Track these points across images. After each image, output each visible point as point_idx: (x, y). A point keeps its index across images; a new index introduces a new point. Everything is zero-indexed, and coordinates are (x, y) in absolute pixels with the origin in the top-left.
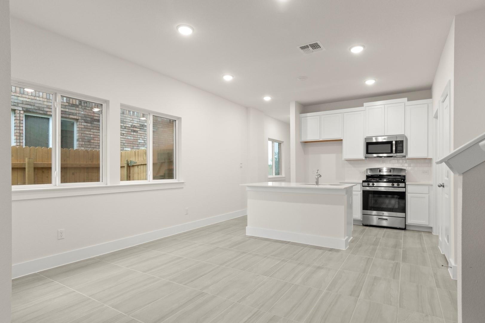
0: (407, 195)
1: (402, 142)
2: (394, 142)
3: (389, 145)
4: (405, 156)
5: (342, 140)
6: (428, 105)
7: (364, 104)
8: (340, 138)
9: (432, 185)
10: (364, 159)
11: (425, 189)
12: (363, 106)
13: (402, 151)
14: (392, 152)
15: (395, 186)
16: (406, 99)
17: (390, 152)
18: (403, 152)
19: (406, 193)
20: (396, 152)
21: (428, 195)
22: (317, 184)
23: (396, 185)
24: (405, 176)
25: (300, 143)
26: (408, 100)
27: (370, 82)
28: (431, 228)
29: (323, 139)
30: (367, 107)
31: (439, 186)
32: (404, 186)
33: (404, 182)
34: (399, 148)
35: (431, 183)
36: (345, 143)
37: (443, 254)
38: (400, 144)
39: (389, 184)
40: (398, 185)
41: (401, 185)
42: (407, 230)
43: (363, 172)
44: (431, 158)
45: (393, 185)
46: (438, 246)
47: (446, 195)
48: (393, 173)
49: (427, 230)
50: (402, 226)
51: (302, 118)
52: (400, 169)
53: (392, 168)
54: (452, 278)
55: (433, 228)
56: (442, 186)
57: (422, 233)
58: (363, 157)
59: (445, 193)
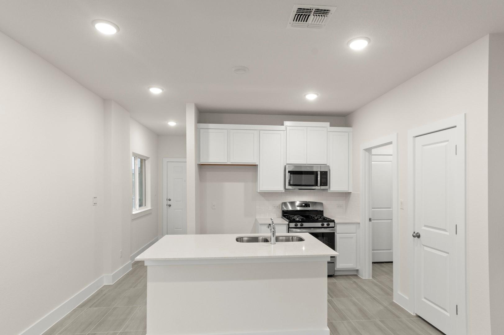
1: (326, 172)
2: (319, 173)
3: (313, 176)
4: (327, 190)
5: (256, 166)
7: (285, 122)
8: (256, 163)
10: (284, 191)
11: (352, 228)
12: (283, 125)
13: (326, 183)
14: (316, 184)
15: (325, 226)
16: (329, 123)
17: (314, 184)
18: (327, 185)
19: (335, 234)
21: (355, 234)
23: (325, 224)
24: (323, 211)
25: (197, 165)
27: (311, 97)
28: (357, 271)
29: (231, 163)
30: (288, 127)
31: (414, 236)
32: (334, 226)
33: (333, 221)
34: (323, 180)
35: (358, 221)
36: (261, 169)
37: (415, 315)
38: (325, 174)
39: (319, 224)
40: (328, 225)
41: (332, 224)
42: (337, 276)
43: (277, 207)
44: (351, 192)
45: (323, 225)
46: (394, 301)
47: (426, 248)
48: (311, 208)
49: (352, 273)
50: (331, 273)
51: (201, 130)
52: (316, 203)
53: (309, 202)
55: (360, 271)
56: (417, 236)
57: (353, 279)
58: (281, 189)
59: (425, 246)
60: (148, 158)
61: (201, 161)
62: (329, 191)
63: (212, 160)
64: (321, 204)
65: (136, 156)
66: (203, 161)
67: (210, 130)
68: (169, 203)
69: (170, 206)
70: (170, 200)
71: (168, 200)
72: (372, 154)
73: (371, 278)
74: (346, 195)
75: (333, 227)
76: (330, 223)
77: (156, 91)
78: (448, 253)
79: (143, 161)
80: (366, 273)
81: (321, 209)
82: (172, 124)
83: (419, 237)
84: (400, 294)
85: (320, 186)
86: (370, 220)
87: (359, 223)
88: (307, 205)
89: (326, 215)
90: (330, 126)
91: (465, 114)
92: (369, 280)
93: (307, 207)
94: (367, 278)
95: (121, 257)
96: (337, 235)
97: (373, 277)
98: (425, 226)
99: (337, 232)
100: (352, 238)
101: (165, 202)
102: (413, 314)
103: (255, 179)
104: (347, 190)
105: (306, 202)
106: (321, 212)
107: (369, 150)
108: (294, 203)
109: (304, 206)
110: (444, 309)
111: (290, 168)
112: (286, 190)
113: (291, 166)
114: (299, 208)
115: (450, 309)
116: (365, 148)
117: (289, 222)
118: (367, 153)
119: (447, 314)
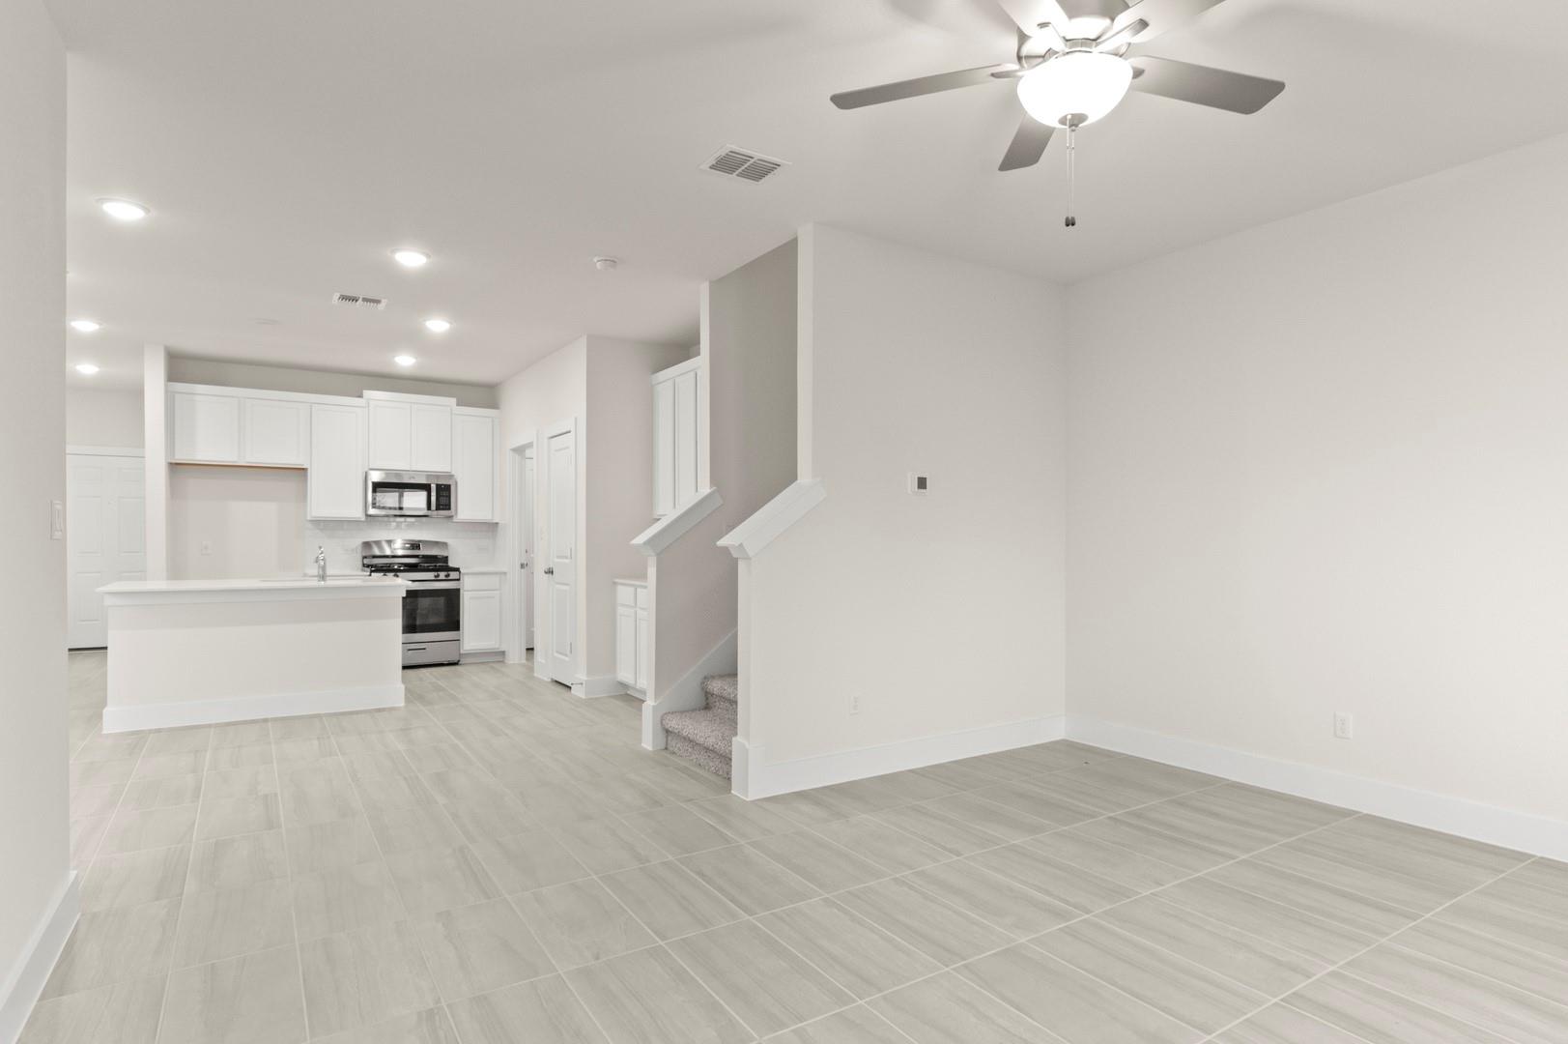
0: (462, 595)
1: (448, 488)
2: (433, 487)
3: (423, 492)
4: (451, 517)
5: (305, 469)
6: (493, 422)
7: (366, 392)
8: (302, 465)
9: (505, 573)
10: (363, 519)
11: (494, 581)
12: (360, 396)
13: (448, 507)
14: (429, 507)
15: (440, 578)
16: (453, 401)
17: (425, 506)
18: (449, 509)
19: (461, 591)
20: (438, 509)
21: (498, 592)
22: (323, 579)
23: (442, 575)
24: (447, 557)
25: (168, 464)
27: (405, 361)
28: (503, 653)
29: (247, 462)
30: (371, 401)
31: (547, 573)
32: (458, 578)
33: (457, 570)
34: (443, 500)
35: (504, 570)
36: (313, 476)
37: (550, 680)
38: (445, 490)
39: (430, 575)
40: (448, 576)
41: (453, 575)
42: (464, 664)
43: (353, 550)
44: (497, 523)
46: (536, 675)
47: (558, 586)
48: (423, 551)
49: (495, 658)
50: (454, 659)
51: (177, 396)
52: (437, 543)
53: (420, 541)
54: (584, 697)
55: (506, 653)
56: (550, 572)
57: (494, 665)
58: (359, 514)
59: (558, 583)
61: (176, 457)
62: (455, 520)
63: (204, 454)
64: (445, 545)
66: (181, 458)
67: (196, 397)
73: (524, 661)
74: (491, 527)
75: (458, 580)
76: (452, 573)
77: (85, 326)
78: (568, 585)
80: (516, 655)
81: (445, 554)
82: (88, 369)
83: (552, 573)
84: (541, 663)
86: (522, 566)
88: (415, 545)
89: (451, 564)
90: (458, 405)
91: (576, 419)
92: (519, 663)
93: (414, 549)
94: (516, 661)
96: (465, 593)
97: (526, 660)
98: (558, 557)
99: (464, 589)
100: (492, 597)
102: (546, 679)
103: (303, 496)
104: (491, 518)
105: (415, 540)
106: (446, 559)
107: (519, 451)
108: (389, 542)
109: (408, 549)
110: (566, 655)
111: (376, 477)
112: (367, 516)
113: (378, 472)
114: (400, 552)
115: (568, 653)
116: (514, 446)
117: (372, 571)
118: (517, 456)
119: (567, 659)
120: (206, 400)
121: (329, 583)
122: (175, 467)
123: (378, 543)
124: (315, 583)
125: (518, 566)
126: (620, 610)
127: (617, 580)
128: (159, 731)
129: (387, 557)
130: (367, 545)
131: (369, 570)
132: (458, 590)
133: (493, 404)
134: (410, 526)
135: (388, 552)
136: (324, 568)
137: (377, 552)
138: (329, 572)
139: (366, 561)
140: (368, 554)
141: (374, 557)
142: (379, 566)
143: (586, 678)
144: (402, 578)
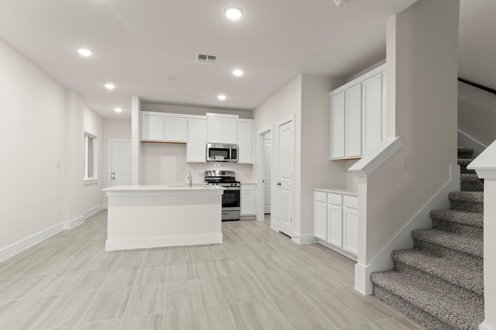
0: (241, 192)
1: (236, 150)
2: (231, 150)
3: (226, 152)
4: (236, 162)
5: (186, 144)
6: (252, 124)
7: (207, 114)
8: (185, 142)
10: (206, 162)
11: (252, 187)
12: (205, 115)
14: (228, 158)
16: (238, 116)
17: (227, 158)
18: (236, 159)
21: (254, 191)
22: (191, 186)
23: (234, 184)
24: (235, 177)
26: (240, 117)
27: (222, 98)
29: (166, 141)
30: (209, 117)
31: (278, 184)
32: (239, 186)
33: (239, 182)
34: (234, 155)
36: (188, 146)
37: (279, 231)
38: (235, 151)
39: (230, 185)
41: (238, 185)
42: (241, 220)
43: (202, 174)
44: (253, 164)
45: (232, 185)
46: (271, 228)
47: (283, 191)
48: (226, 175)
49: (253, 218)
50: (237, 218)
51: (143, 116)
52: (231, 172)
53: (225, 171)
54: (299, 244)
55: (257, 216)
56: (279, 184)
57: (252, 221)
58: (204, 161)
59: (282, 189)
60: (95, 137)
61: (143, 139)
62: (238, 163)
63: (152, 138)
64: (234, 173)
65: (86, 134)
66: (144, 139)
67: (150, 117)
68: (113, 176)
69: (114, 178)
70: (114, 174)
71: (112, 174)
72: (265, 138)
74: (250, 166)
77: (110, 86)
78: (289, 190)
79: (91, 139)
80: (261, 217)
81: (234, 176)
82: (118, 110)
83: (280, 185)
84: (274, 222)
85: (232, 159)
86: (263, 181)
87: (257, 184)
88: (223, 173)
89: (237, 180)
90: (239, 118)
91: (295, 114)
92: (262, 221)
93: (223, 174)
94: (261, 220)
95: (76, 211)
96: (242, 192)
97: (265, 219)
98: (283, 178)
99: (242, 190)
100: (252, 194)
101: (110, 176)
102: (277, 231)
103: (185, 154)
104: (250, 162)
105: (223, 171)
107: (263, 135)
108: (214, 172)
109: (221, 174)
110: (288, 222)
111: (209, 146)
112: (207, 161)
113: (210, 144)
114: (218, 175)
115: (290, 220)
116: (260, 133)
117: (209, 183)
118: (262, 137)
119: (289, 224)
120: (154, 118)
121: (193, 188)
122: (143, 143)
123: (210, 172)
124: (188, 188)
125: (262, 181)
126: (316, 203)
127: (314, 189)
128: (126, 251)
129: (213, 177)
130: (206, 172)
131: (207, 182)
132: (239, 191)
133: (252, 117)
134: (221, 165)
135: (213, 175)
136: (191, 181)
137: (209, 175)
138: (193, 182)
139: (207, 179)
140: (207, 176)
141: (209, 177)
142: (210, 181)
143: (300, 235)
144: (220, 185)
